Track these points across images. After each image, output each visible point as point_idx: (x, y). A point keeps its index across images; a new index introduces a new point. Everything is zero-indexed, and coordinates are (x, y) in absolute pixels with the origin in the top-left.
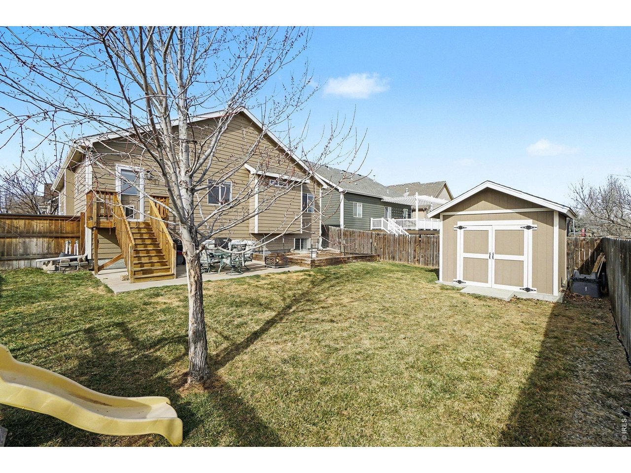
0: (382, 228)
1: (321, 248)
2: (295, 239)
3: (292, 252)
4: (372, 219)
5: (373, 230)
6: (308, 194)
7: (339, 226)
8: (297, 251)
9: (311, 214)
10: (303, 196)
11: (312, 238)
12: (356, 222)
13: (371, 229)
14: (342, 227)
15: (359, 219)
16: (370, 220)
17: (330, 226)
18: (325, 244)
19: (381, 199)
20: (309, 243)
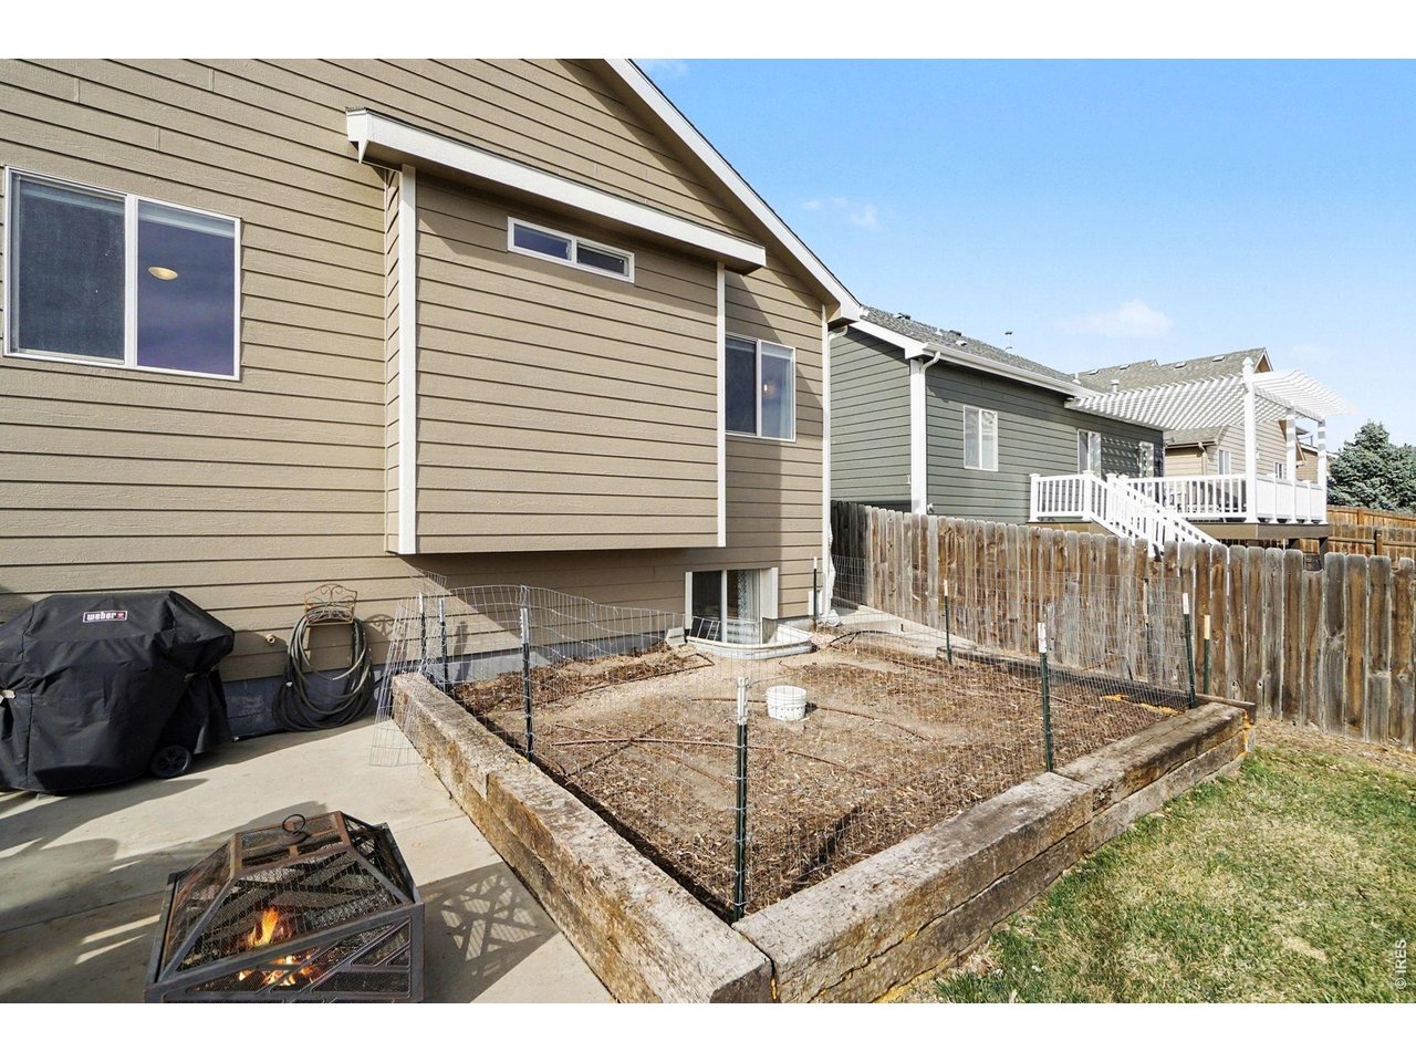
0: (1087, 515)
1: (830, 616)
2: (689, 576)
3: (674, 644)
4: (1035, 478)
5: (1042, 521)
6: (759, 342)
7: (905, 506)
8: (699, 645)
9: (777, 445)
10: (729, 352)
11: (785, 565)
12: (976, 492)
13: (1033, 518)
14: (920, 509)
15: (987, 477)
16: (1029, 483)
17: (869, 509)
18: (849, 591)
19: (1064, 398)
20: (766, 593)
